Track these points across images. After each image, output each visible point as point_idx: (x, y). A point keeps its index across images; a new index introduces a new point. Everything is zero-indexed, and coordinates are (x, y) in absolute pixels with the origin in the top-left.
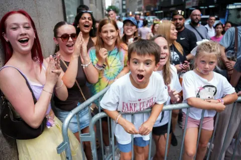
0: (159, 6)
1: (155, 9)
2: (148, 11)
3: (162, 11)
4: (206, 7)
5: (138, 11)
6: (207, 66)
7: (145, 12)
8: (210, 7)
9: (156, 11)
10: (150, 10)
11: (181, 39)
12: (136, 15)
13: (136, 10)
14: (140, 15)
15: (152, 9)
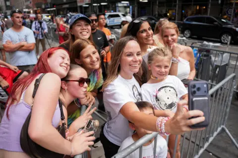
0: (50, 3)
1: (47, 6)
2: (39, 9)
3: (55, 9)
4: (99, 5)
5: (27, 8)
6: (163, 70)
7: (35, 9)
8: (102, 4)
9: (48, 8)
10: (41, 7)
11: (99, 39)
12: (25, 12)
13: (25, 7)
14: (29, 12)
15: (43, 7)
